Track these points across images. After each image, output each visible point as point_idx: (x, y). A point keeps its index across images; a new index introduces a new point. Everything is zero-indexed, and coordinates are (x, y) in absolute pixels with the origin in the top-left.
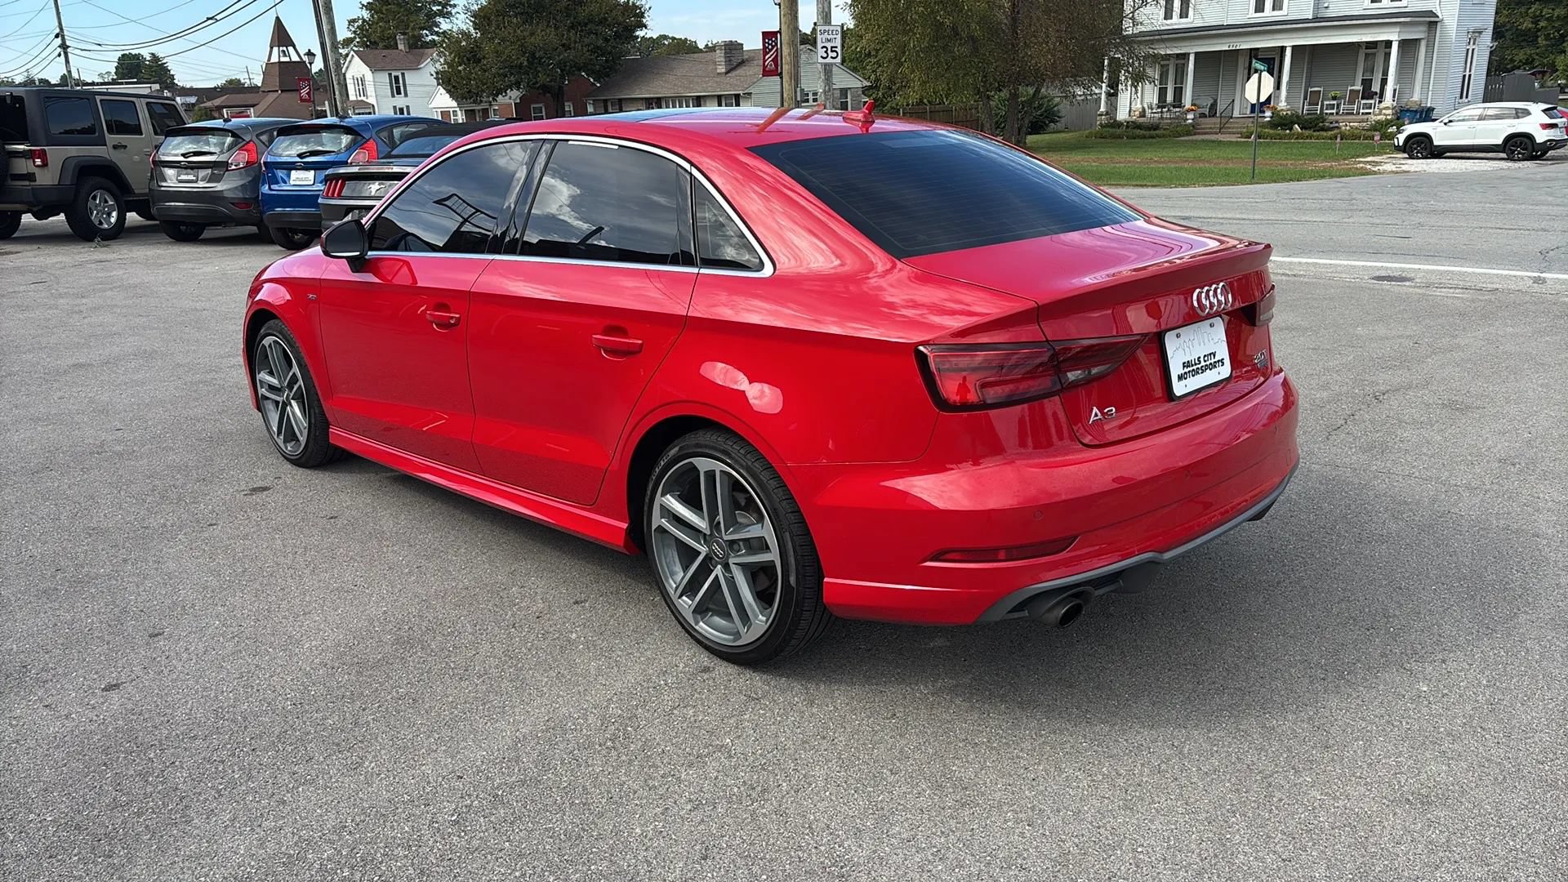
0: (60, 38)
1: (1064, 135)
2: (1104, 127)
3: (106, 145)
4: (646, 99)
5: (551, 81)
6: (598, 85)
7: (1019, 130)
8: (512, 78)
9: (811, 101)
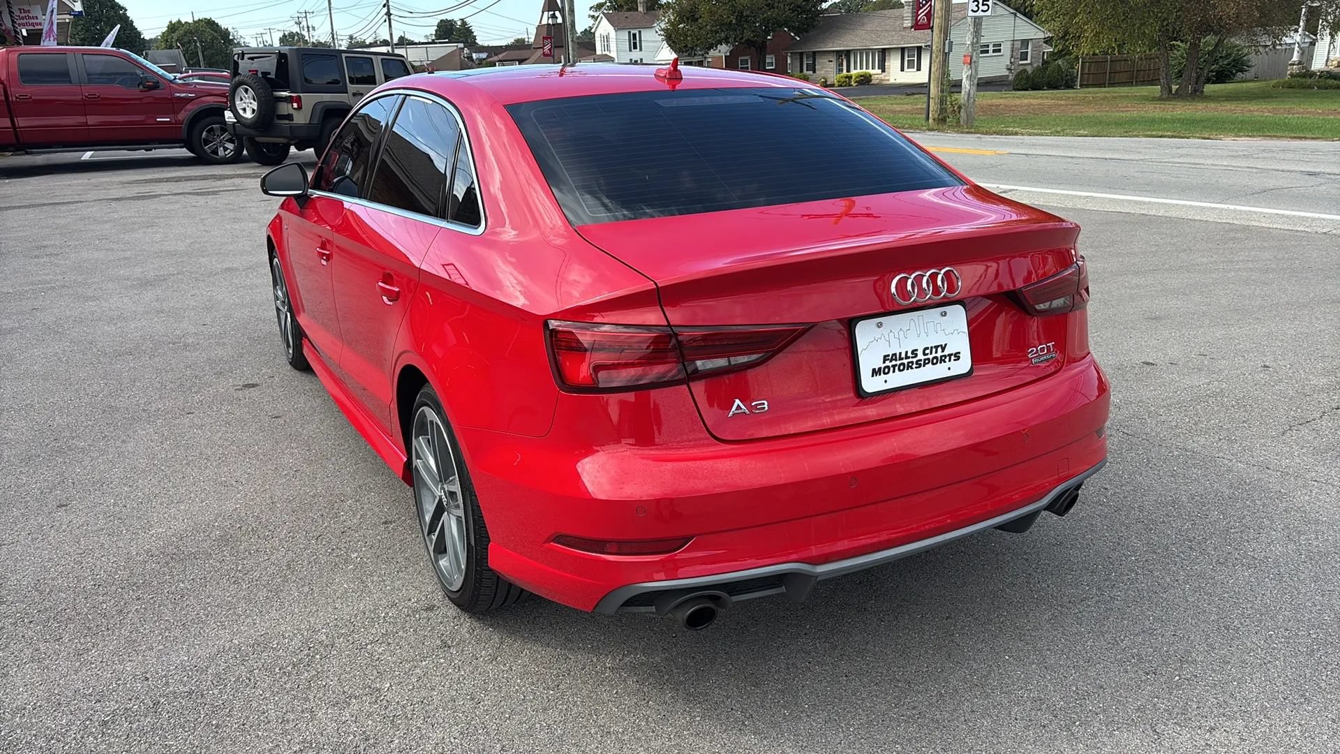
0: (386, 8)
1: (1251, 85)
2: (1295, 77)
3: (347, 93)
4: (837, 51)
5: (755, 36)
6: (798, 39)
7: (1198, 78)
8: (723, 34)
9: (991, 51)
